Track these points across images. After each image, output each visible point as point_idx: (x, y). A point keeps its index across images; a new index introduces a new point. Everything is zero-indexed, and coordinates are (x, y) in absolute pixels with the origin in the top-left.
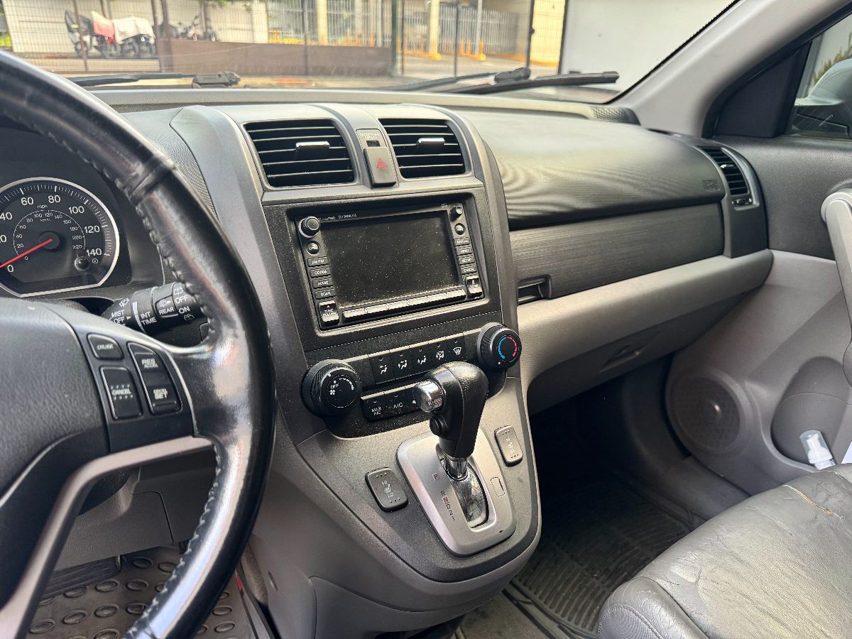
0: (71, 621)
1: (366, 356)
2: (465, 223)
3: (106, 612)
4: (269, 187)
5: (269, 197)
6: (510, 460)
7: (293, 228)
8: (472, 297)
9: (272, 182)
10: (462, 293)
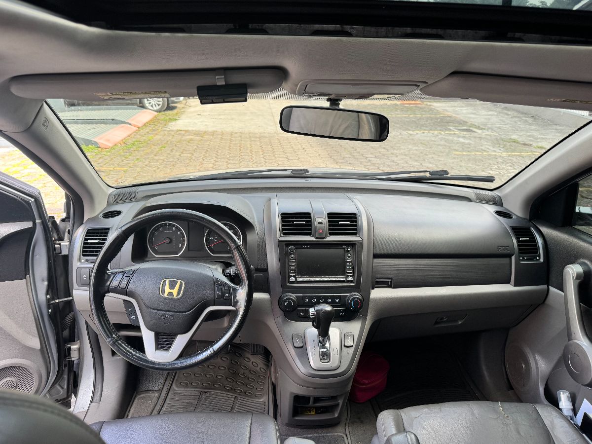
0: (211, 367)
1: (302, 295)
2: (352, 254)
3: (222, 368)
4: (282, 235)
5: (282, 239)
6: (346, 345)
7: (287, 249)
8: (348, 282)
9: (284, 234)
10: (344, 279)
